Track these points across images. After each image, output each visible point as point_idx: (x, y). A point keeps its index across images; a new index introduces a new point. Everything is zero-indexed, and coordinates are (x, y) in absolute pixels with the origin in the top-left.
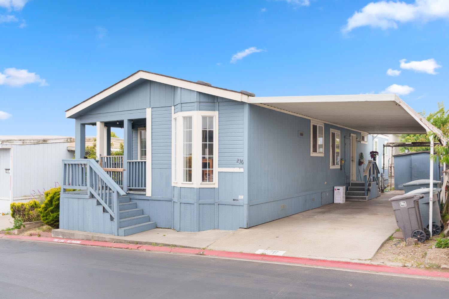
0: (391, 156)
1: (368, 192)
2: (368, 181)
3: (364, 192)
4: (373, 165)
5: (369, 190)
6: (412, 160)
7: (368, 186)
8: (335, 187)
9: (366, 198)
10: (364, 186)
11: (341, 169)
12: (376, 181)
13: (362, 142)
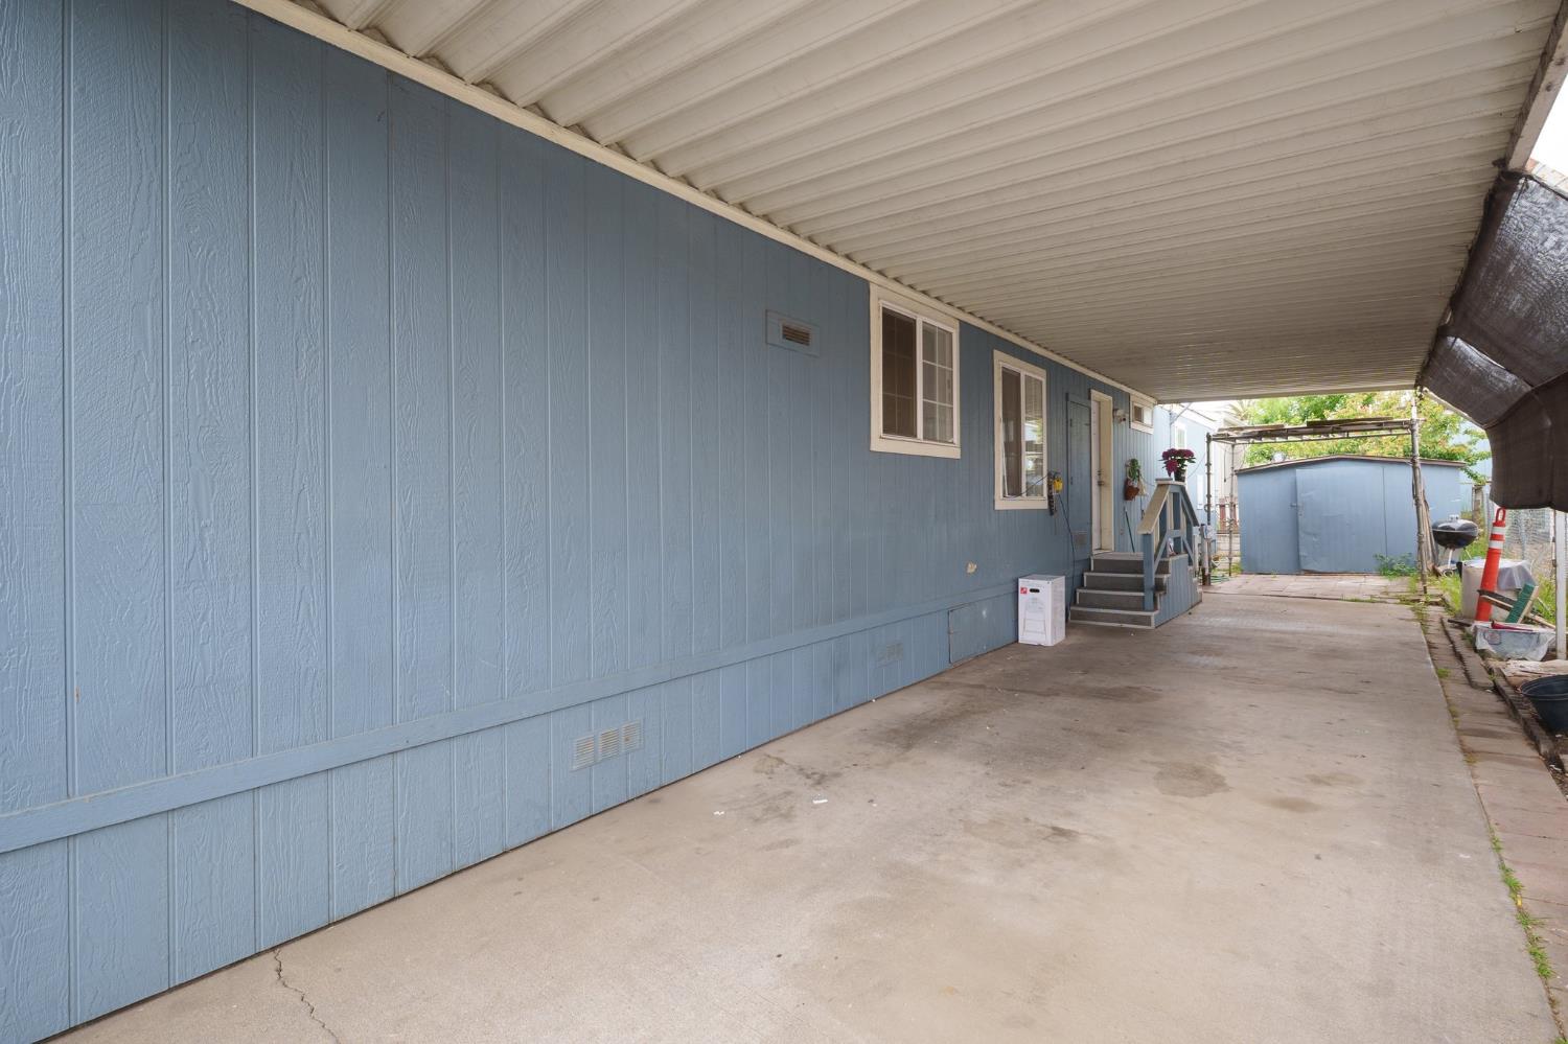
0: (1229, 472)
1: (1158, 595)
2: (1156, 556)
3: (1142, 594)
4: (1175, 495)
5: (1159, 587)
6: (1299, 484)
7: (1157, 573)
8: (1022, 583)
9: (1149, 617)
10: (1142, 573)
11: (1051, 510)
12: (1187, 552)
13: (1135, 425)
